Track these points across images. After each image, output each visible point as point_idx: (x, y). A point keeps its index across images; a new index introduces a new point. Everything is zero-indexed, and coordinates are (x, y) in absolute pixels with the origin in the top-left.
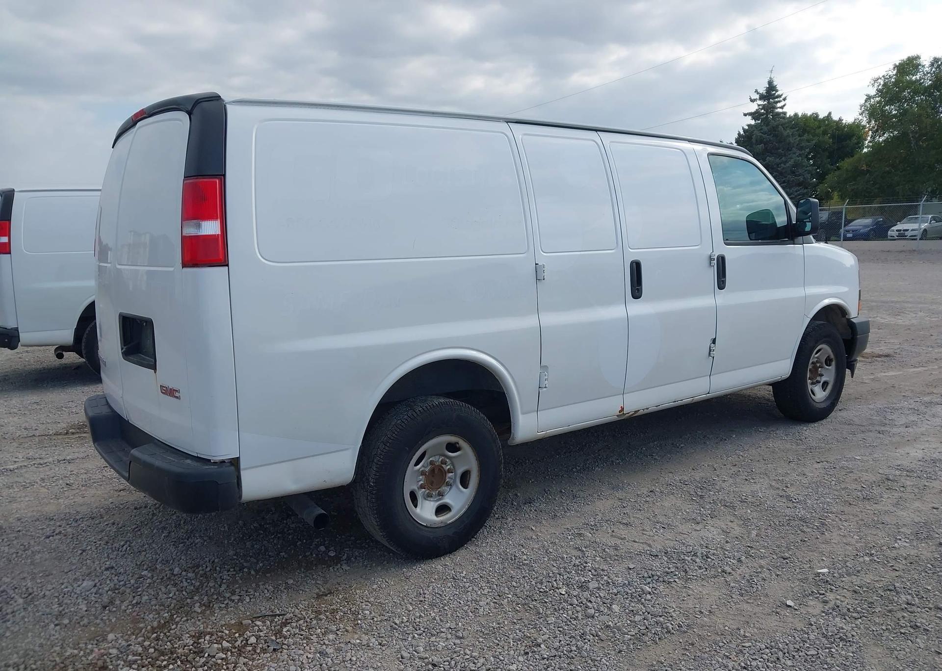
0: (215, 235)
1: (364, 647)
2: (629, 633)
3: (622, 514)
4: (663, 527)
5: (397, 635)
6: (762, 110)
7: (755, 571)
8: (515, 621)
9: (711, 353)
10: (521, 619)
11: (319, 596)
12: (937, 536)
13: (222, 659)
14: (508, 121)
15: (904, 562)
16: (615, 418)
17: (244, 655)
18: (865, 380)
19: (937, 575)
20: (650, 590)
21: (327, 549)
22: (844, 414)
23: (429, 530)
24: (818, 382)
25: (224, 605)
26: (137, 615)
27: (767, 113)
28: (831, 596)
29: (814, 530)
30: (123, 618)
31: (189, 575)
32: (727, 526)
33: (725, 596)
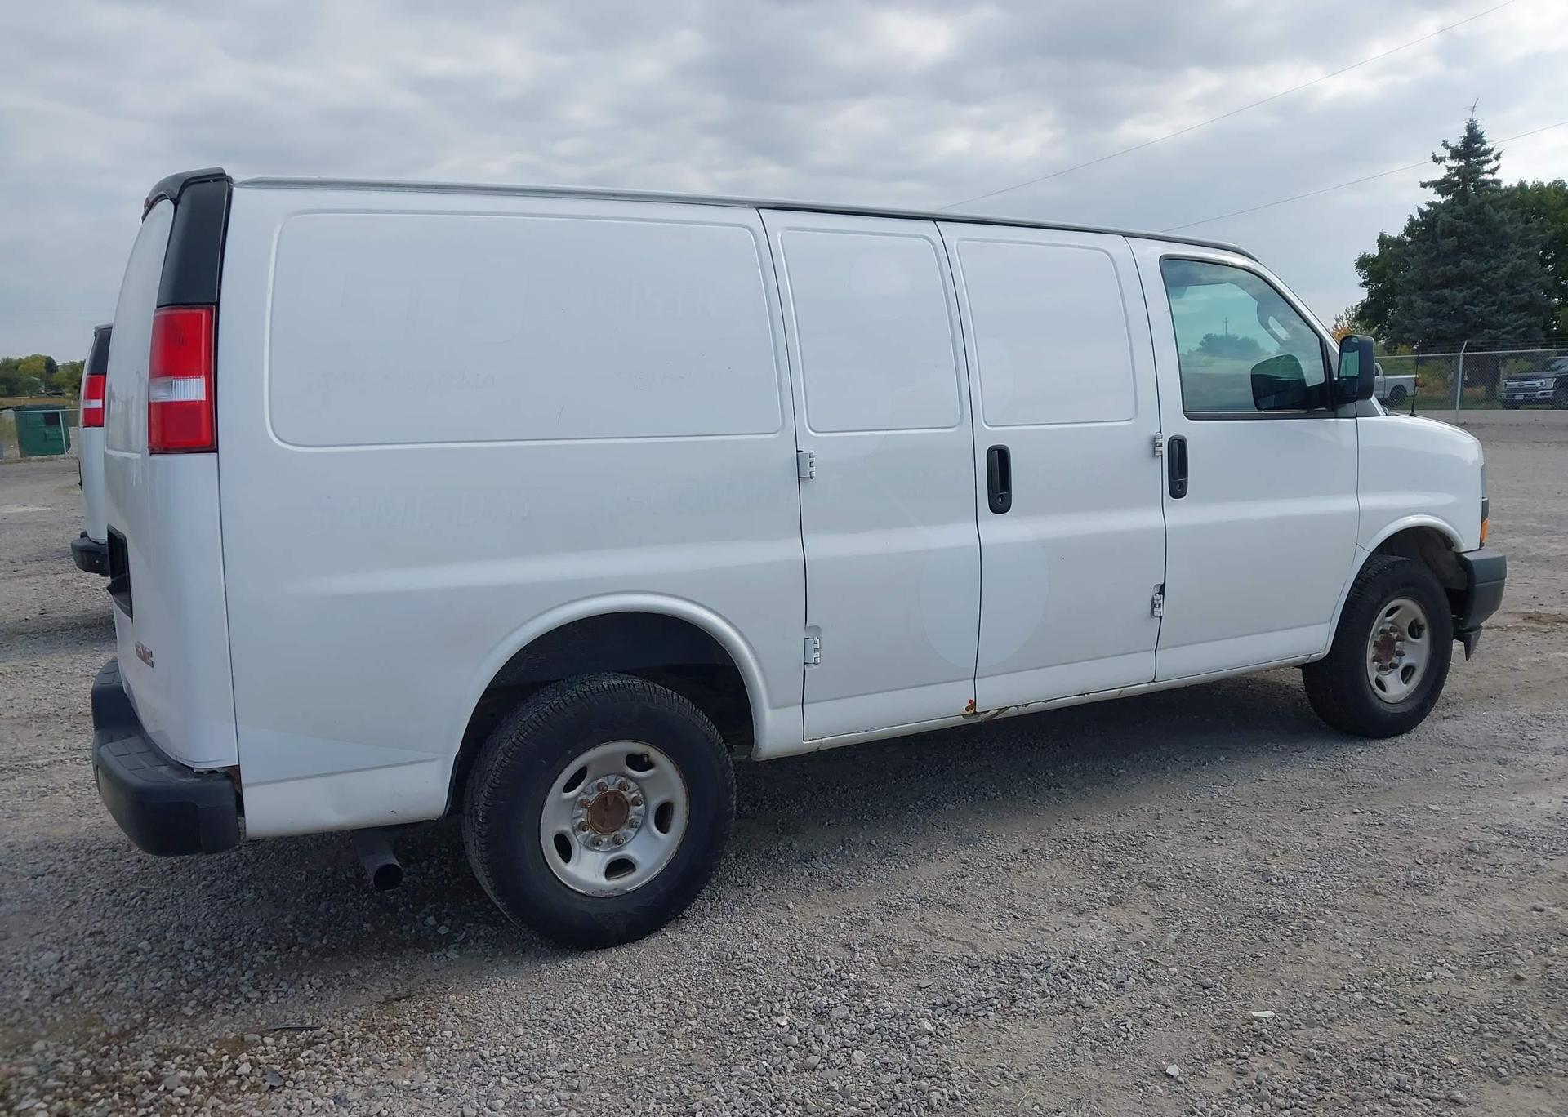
0: (196, 401)
1: (411, 1094)
2: (861, 1104)
3: (953, 889)
4: (1014, 917)
5: (475, 1075)
6: (1455, 176)
7: (1140, 1006)
8: (678, 1067)
9: (1155, 609)
10: (690, 1065)
11: (388, 1000)
12: (1518, 962)
13: (183, 1097)
14: (760, 206)
15: (1431, 1007)
16: (960, 720)
17: (218, 1093)
18: (1519, 663)
19: (1481, 1038)
20: (932, 1030)
21: (438, 923)
22: (1449, 726)
23: (590, 900)
24: (1394, 666)
25: (232, 1007)
26: (98, 1013)
27: (1465, 181)
28: (1258, 1062)
29: (1284, 938)
30: (74, 1015)
31: (205, 952)
32: (1131, 921)
33: (1063, 1049)
